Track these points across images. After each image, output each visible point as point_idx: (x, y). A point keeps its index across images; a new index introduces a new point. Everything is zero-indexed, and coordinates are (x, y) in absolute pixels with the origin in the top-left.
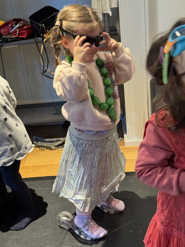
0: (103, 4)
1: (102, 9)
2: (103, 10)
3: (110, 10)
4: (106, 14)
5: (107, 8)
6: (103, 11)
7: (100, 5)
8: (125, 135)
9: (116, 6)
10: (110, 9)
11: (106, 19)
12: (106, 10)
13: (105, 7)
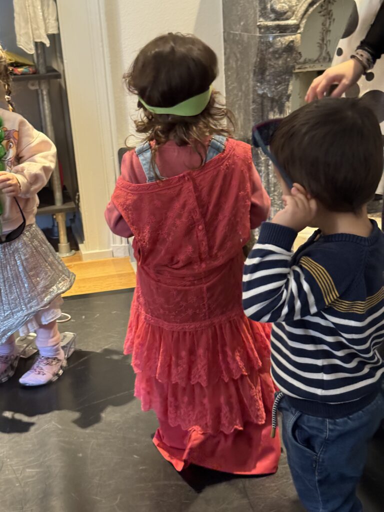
0: (33, 27)
1: (33, 35)
2: (35, 36)
3: (47, 38)
4: (39, 44)
5: (40, 33)
6: (34, 39)
7: (28, 29)
8: (81, 246)
9: (56, 32)
10: (46, 36)
11: (39, 52)
12: (39, 38)
13: (37, 32)
